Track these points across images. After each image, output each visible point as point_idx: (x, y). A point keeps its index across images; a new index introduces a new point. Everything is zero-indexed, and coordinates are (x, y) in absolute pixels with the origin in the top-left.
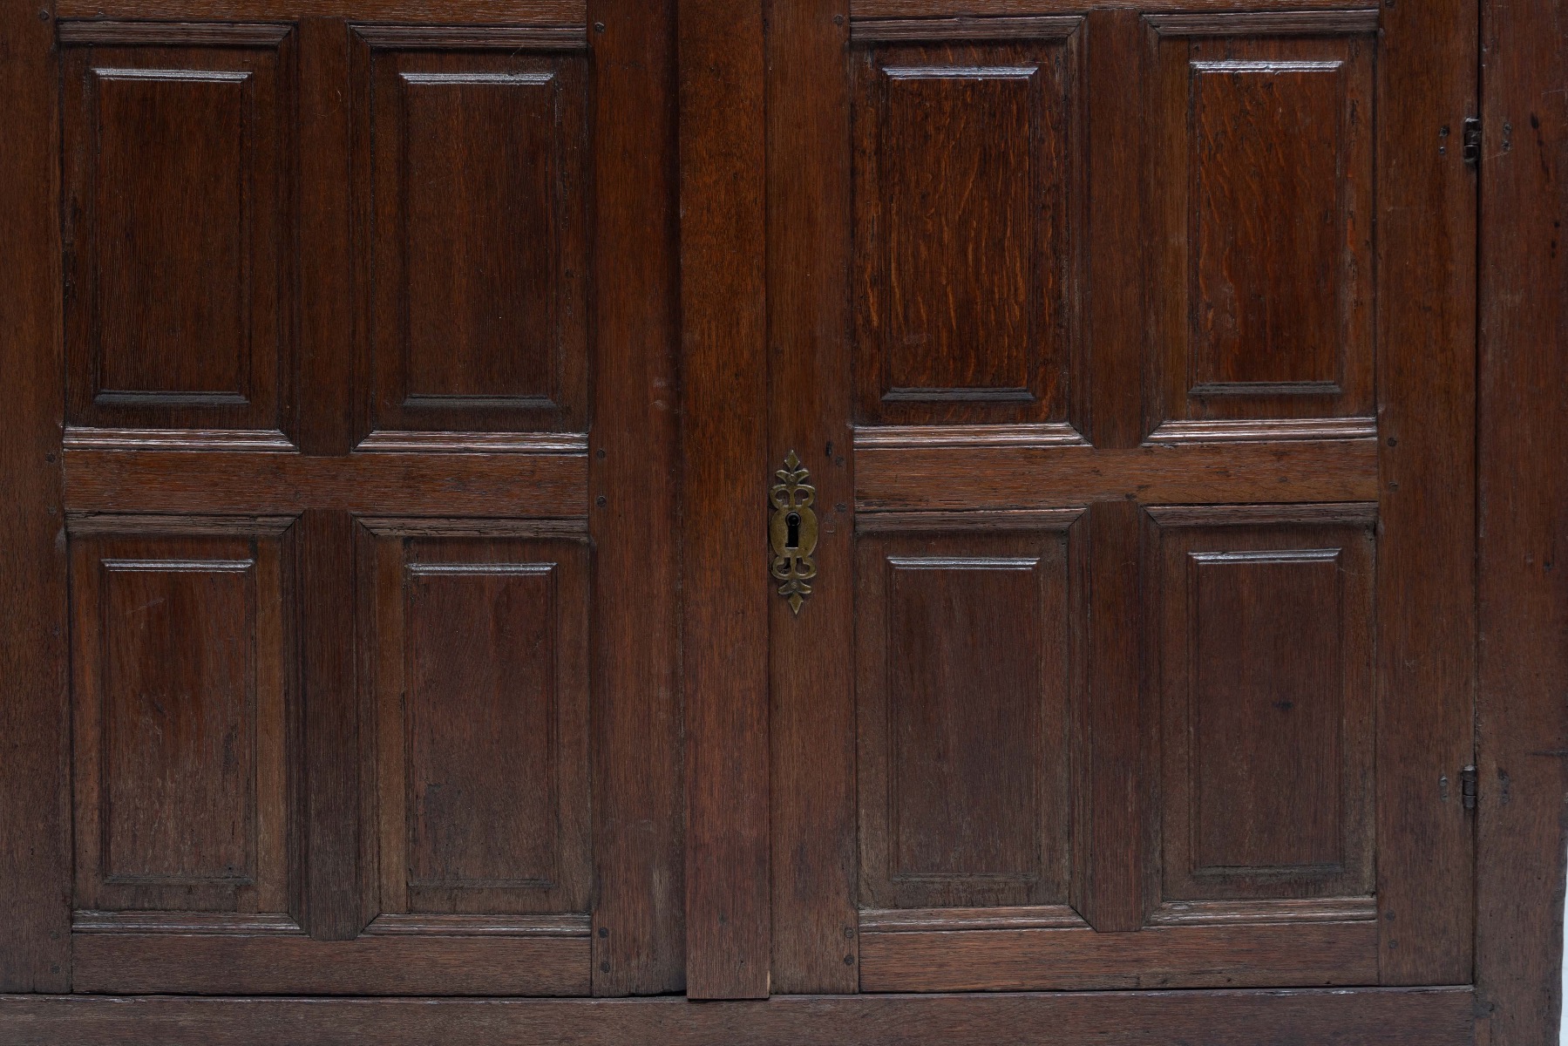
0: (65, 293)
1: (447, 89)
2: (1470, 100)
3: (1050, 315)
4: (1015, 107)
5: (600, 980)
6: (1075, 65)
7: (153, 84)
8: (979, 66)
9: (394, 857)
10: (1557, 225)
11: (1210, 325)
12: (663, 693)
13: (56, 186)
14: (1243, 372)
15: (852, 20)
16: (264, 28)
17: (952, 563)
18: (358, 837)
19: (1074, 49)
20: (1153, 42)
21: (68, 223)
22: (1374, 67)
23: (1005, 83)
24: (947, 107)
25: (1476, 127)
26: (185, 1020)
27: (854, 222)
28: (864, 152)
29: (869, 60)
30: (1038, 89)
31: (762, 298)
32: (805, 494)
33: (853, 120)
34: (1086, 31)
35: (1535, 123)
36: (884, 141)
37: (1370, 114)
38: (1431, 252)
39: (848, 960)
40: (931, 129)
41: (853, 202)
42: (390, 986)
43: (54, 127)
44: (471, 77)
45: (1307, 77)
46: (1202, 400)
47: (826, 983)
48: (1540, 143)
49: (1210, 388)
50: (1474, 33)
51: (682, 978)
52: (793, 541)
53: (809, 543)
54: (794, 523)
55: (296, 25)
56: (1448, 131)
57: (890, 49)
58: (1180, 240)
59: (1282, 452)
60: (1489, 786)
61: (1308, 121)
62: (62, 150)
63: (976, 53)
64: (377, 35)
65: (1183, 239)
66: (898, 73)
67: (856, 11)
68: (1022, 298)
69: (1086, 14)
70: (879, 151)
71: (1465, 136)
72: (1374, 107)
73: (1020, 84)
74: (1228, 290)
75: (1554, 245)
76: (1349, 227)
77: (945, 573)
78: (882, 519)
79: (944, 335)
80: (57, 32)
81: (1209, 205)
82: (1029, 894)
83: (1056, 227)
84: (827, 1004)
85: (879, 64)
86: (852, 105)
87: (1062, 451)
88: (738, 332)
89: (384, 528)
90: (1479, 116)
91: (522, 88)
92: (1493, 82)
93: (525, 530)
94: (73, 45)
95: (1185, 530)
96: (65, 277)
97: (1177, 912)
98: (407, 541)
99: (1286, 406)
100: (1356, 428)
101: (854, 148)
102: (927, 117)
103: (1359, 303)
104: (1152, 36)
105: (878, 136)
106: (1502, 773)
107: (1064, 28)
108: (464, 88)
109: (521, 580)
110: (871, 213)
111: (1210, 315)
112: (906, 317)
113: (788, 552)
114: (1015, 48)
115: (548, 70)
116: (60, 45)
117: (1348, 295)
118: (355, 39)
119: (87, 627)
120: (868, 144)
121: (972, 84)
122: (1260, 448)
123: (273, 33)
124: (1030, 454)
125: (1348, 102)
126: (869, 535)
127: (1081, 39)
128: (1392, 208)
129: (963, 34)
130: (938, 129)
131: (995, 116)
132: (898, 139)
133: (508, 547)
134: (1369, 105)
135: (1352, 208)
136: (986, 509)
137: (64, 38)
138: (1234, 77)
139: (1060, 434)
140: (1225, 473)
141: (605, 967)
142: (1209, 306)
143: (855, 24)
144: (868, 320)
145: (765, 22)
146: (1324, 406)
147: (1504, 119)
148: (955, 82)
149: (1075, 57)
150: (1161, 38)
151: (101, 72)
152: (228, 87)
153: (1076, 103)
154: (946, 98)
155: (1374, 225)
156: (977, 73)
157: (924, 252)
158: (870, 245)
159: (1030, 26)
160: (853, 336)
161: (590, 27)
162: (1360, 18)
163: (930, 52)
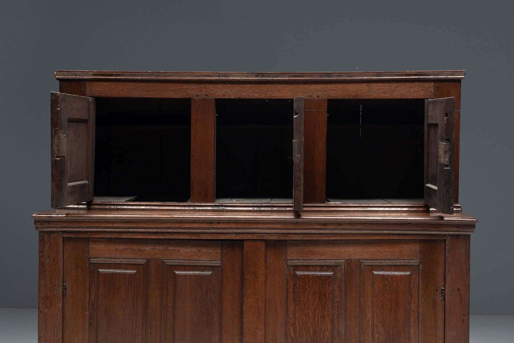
0: (89, 324)
1: (186, 276)
2: (443, 283)
3: (336, 334)
4: (328, 282)
6: (343, 272)
7: (113, 274)
8: (319, 271)
10: (464, 315)
11: (376, 338)
13: (88, 299)
15: (287, 260)
16: (141, 260)
19: (343, 268)
20: (363, 267)
21: (90, 308)
22: (419, 273)
23: (326, 276)
24: (311, 282)
25: (444, 290)
27: (287, 310)
28: (290, 292)
29: (292, 269)
30: (334, 277)
31: (264, 330)
33: (287, 284)
34: (346, 264)
35: (459, 290)
36: (295, 290)
37: (417, 285)
38: (433, 321)
40: (307, 287)
41: (287, 305)
43: (88, 284)
44: (191, 273)
45: (401, 276)
48: (460, 295)
50: (444, 266)
55: (148, 260)
56: (437, 290)
57: (296, 267)
58: (369, 315)
61: (402, 287)
62: (89, 289)
63: (318, 268)
64: (169, 262)
65: (370, 316)
66: (298, 273)
67: (288, 258)
68: (329, 330)
69: (346, 260)
70: (294, 292)
71: (441, 292)
72: (419, 283)
73: (329, 277)
74: (381, 329)
75: (463, 320)
76: (412, 314)
79: (309, 339)
80: (89, 261)
81: (377, 308)
83: (338, 311)
85: (294, 270)
86: (287, 280)
88: (258, 339)
90: (445, 287)
91: (204, 276)
92: (448, 279)
94: (92, 263)
96: (89, 320)
101: (287, 291)
102: (306, 284)
103: (415, 332)
104: (362, 265)
105: (293, 288)
107: (340, 263)
108: (190, 275)
110: (292, 308)
111: (377, 335)
112: (300, 334)
114: (328, 268)
115: (211, 270)
116: (90, 263)
117: (412, 331)
118: (163, 263)
120: (291, 290)
121: (317, 277)
123: (143, 261)
125: (412, 282)
127: (345, 266)
128: (422, 310)
129: (315, 264)
130: (308, 288)
131: (323, 284)
132: (298, 290)
134: (417, 283)
135: (413, 309)
137: (91, 262)
138: (383, 276)
142: (377, 333)
143: (288, 261)
144: (290, 334)
145: (266, 261)
147: (451, 289)
148: (313, 276)
149: (343, 270)
150: (365, 265)
151: (100, 270)
152: (131, 275)
153: (343, 281)
154: (311, 280)
155: (418, 313)
156: (319, 273)
157: (305, 318)
158: (291, 316)
159: (332, 262)
160: (287, 339)
161: (222, 261)
162: (415, 262)
163: (307, 268)
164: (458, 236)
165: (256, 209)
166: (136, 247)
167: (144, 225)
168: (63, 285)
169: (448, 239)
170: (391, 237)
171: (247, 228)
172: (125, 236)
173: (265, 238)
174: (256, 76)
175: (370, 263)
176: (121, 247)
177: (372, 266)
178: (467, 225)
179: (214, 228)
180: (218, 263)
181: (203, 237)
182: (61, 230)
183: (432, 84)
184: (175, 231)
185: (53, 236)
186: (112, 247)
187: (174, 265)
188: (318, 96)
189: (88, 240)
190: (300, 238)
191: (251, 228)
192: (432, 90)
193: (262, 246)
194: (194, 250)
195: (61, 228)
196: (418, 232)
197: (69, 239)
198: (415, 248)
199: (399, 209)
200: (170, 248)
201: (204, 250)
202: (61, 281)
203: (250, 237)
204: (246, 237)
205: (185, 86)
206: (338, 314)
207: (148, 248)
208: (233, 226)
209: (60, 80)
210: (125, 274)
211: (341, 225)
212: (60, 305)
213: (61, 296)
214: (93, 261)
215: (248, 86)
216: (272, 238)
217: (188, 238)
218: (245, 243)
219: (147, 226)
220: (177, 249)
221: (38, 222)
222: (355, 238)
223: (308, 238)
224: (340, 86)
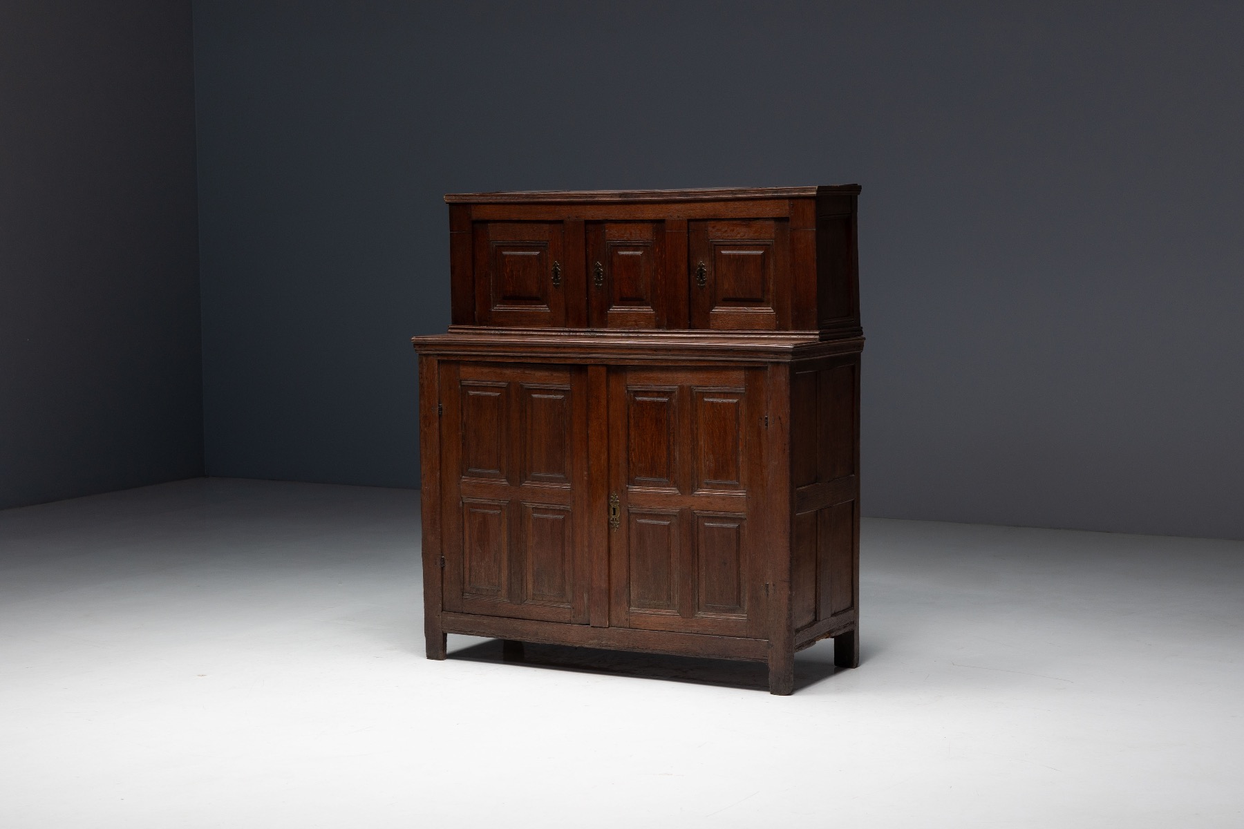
0: (462, 444)
1: (541, 399)
2: (766, 411)
3: (672, 461)
4: (664, 408)
5: (572, 619)
6: (677, 398)
7: (480, 396)
8: (655, 397)
9: (530, 586)
11: (708, 465)
12: (586, 550)
13: (460, 419)
14: (715, 478)
15: (627, 385)
16: (503, 383)
17: (650, 522)
18: (522, 580)
19: (677, 394)
20: (694, 394)
21: (463, 429)
22: (745, 401)
23: (661, 402)
24: (649, 407)
25: (767, 418)
26: (485, 622)
27: (628, 435)
28: (631, 417)
29: (632, 395)
30: (669, 404)
31: (607, 454)
32: (617, 502)
33: (629, 409)
34: (679, 390)
35: (780, 419)
38: (757, 449)
39: (627, 620)
42: (528, 617)
43: (460, 406)
44: (546, 396)
45: (729, 404)
46: (707, 484)
47: (622, 625)
48: (780, 423)
49: (708, 481)
51: (589, 621)
52: (614, 514)
53: (618, 515)
54: (614, 509)
55: (510, 383)
56: (761, 418)
57: (637, 393)
59: (723, 498)
60: (771, 587)
61: (730, 415)
62: (461, 410)
63: (656, 394)
64: (527, 386)
66: (639, 399)
67: (628, 383)
68: (665, 456)
69: (679, 386)
70: (634, 417)
71: (765, 420)
73: (665, 403)
74: (711, 457)
75: (784, 449)
76: (740, 442)
77: (648, 524)
78: (633, 510)
79: (648, 464)
80: (460, 383)
81: (708, 435)
82: (668, 607)
83: (673, 438)
84: (621, 630)
85: (635, 396)
86: (628, 406)
87: (674, 495)
88: (601, 462)
89: (528, 505)
90: (767, 415)
91: (557, 399)
92: (770, 407)
93: (557, 507)
94: (463, 385)
95: (703, 517)
96: (462, 440)
97: (701, 614)
98: (533, 508)
99: (726, 487)
100: (741, 493)
101: (629, 416)
102: (644, 410)
103: (743, 461)
104: (694, 391)
105: (634, 414)
106: (774, 585)
107: (674, 389)
108: (545, 399)
109: (556, 519)
110: (632, 433)
111: (708, 463)
113: (613, 517)
114: (663, 394)
115: (562, 394)
116: (461, 385)
117: (740, 459)
118: (522, 386)
119: (467, 525)
121: (654, 402)
122: (720, 497)
123: (505, 385)
124: (667, 496)
125: (739, 410)
126: (633, 513)
127: (678, 392)
129: (651, 390)
130: (646, 413)
131: (659, 411)
132: (638, 414)
133: (554, 511)
134: (744, 412)
136: (657, 508)
138: (712, 403)
139: (673, 491)
140: (711, 503)
141: (574, 617)
142: (708, 461)
143: (628, 387)
144: (632, 460)
145: (607, 385)
146: (735, 488)
147: (772, 417)
148: (651, 402)
150: (696, 392)
151: (469, 392)
152: (496, 397)
153: (677, 408)
154: (648, 405)
156: (655, 399)
157: (643, 443)
158: (632, 441)
159: (667, 388)
160: (629, 464)
161: (571, 385)
162: (742, 389)
163: (646, 393)
164: (778, 363)
165: (624, 335)
166: (498, 371)
167: (502, 349)
168: (439, 406)
169: (770, 366)
170: (718, 364)
171: (589, 353)
172: (488, 360)
173: (605, 363)
174: (620, 197)
175: (701, 389)
176: (486, 370)
177: (703, 393)
178: (784, 352)
179: (561, 353)
180: (567, 387)
181: (553, 361)
182: (436, 353)
183: (787, 201)
184: (529, 354)
185: (430, 358)
186: (479, 370)
187: (531, 389)
188: (678, 217)
189: (458, 363)
190: (636, 363)
191: (592, 353)
192: (788, 208)
193: (603, 370)
194: (547, 374)
195: (436, 350)
196: (741, 359)
197: (443, 362)
198: (740, 375)
199: (758, 336)
200: (527, 372)
201: (555, 374)
202: (437, 401)
203: (592, 362)
204: (588, 362)
205: (558, 208)
206: (674, 440)
207: (508, 372)
208: (577, 350)
209: (450, 204)
210: (490, 396)
211: (670, 351)
212: (437, 425)
213: (437, 415)
214: (465, 383)
215: (614, 207)
216: (612, 363)
217: (540, 362)
218: (590, 369)
219: (504, 350)
220: (533, 372)
221: (417, 344)
222: (684, 364)
223: (643, 364)
224: (698, 205)
